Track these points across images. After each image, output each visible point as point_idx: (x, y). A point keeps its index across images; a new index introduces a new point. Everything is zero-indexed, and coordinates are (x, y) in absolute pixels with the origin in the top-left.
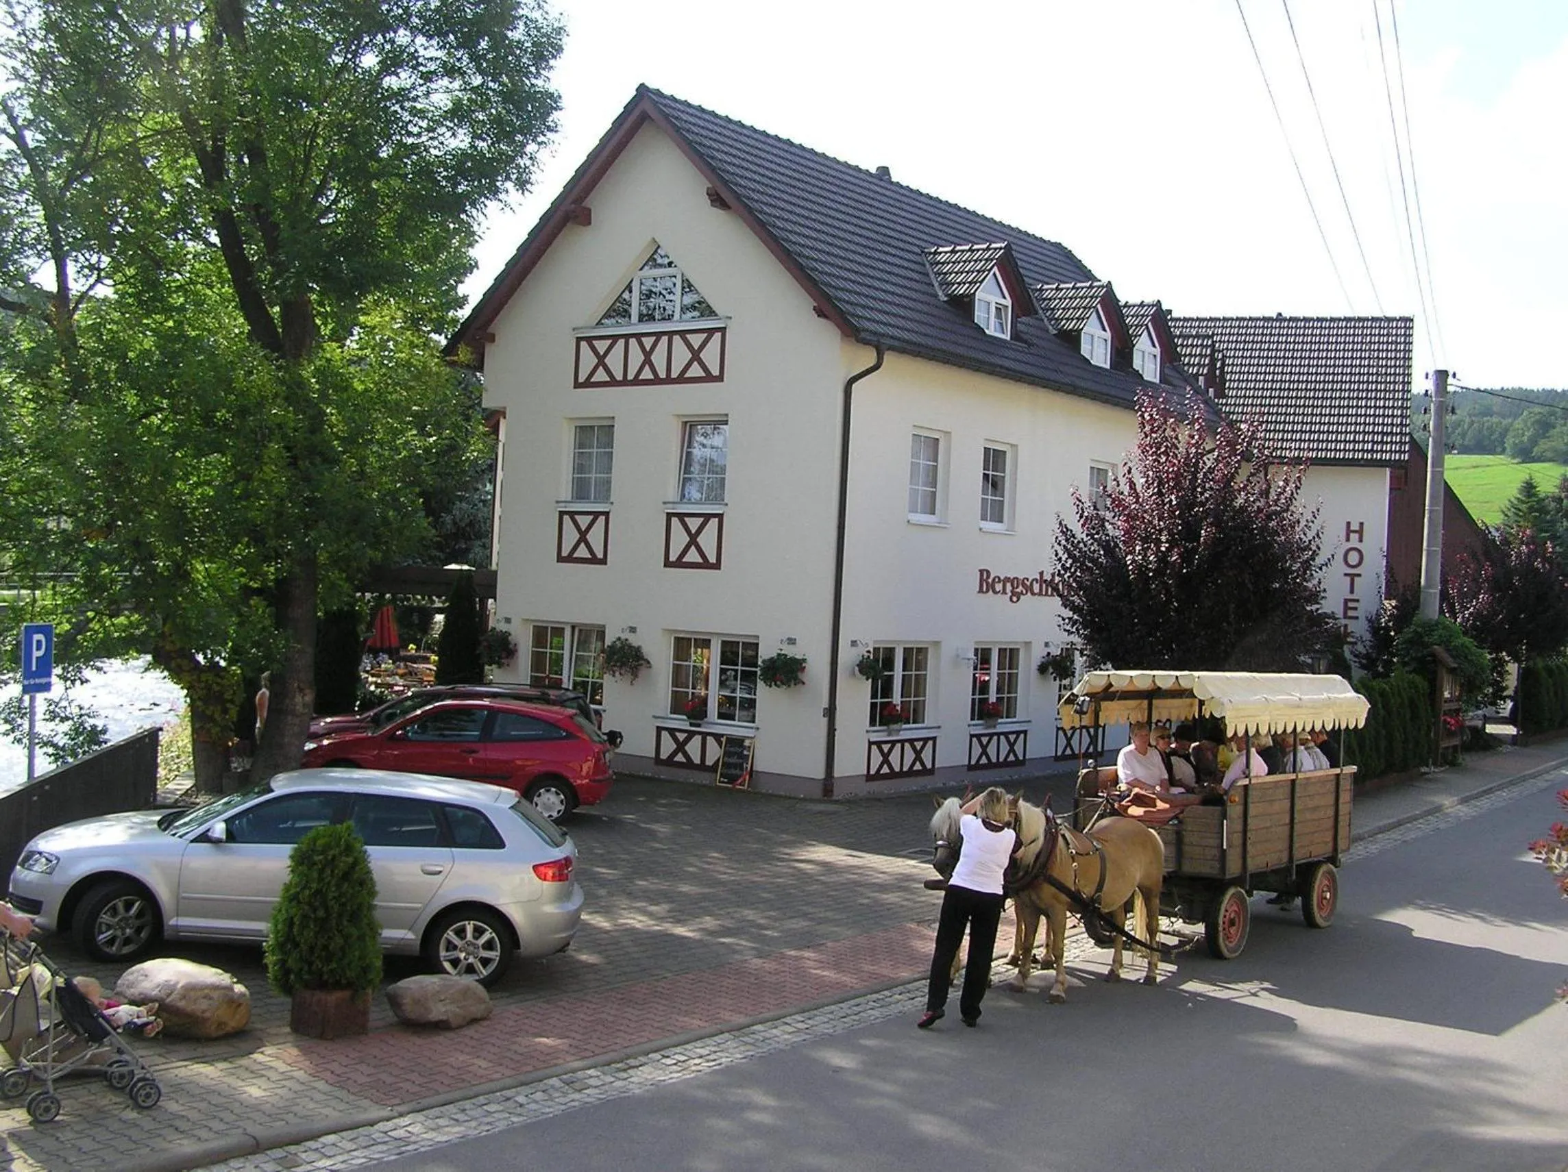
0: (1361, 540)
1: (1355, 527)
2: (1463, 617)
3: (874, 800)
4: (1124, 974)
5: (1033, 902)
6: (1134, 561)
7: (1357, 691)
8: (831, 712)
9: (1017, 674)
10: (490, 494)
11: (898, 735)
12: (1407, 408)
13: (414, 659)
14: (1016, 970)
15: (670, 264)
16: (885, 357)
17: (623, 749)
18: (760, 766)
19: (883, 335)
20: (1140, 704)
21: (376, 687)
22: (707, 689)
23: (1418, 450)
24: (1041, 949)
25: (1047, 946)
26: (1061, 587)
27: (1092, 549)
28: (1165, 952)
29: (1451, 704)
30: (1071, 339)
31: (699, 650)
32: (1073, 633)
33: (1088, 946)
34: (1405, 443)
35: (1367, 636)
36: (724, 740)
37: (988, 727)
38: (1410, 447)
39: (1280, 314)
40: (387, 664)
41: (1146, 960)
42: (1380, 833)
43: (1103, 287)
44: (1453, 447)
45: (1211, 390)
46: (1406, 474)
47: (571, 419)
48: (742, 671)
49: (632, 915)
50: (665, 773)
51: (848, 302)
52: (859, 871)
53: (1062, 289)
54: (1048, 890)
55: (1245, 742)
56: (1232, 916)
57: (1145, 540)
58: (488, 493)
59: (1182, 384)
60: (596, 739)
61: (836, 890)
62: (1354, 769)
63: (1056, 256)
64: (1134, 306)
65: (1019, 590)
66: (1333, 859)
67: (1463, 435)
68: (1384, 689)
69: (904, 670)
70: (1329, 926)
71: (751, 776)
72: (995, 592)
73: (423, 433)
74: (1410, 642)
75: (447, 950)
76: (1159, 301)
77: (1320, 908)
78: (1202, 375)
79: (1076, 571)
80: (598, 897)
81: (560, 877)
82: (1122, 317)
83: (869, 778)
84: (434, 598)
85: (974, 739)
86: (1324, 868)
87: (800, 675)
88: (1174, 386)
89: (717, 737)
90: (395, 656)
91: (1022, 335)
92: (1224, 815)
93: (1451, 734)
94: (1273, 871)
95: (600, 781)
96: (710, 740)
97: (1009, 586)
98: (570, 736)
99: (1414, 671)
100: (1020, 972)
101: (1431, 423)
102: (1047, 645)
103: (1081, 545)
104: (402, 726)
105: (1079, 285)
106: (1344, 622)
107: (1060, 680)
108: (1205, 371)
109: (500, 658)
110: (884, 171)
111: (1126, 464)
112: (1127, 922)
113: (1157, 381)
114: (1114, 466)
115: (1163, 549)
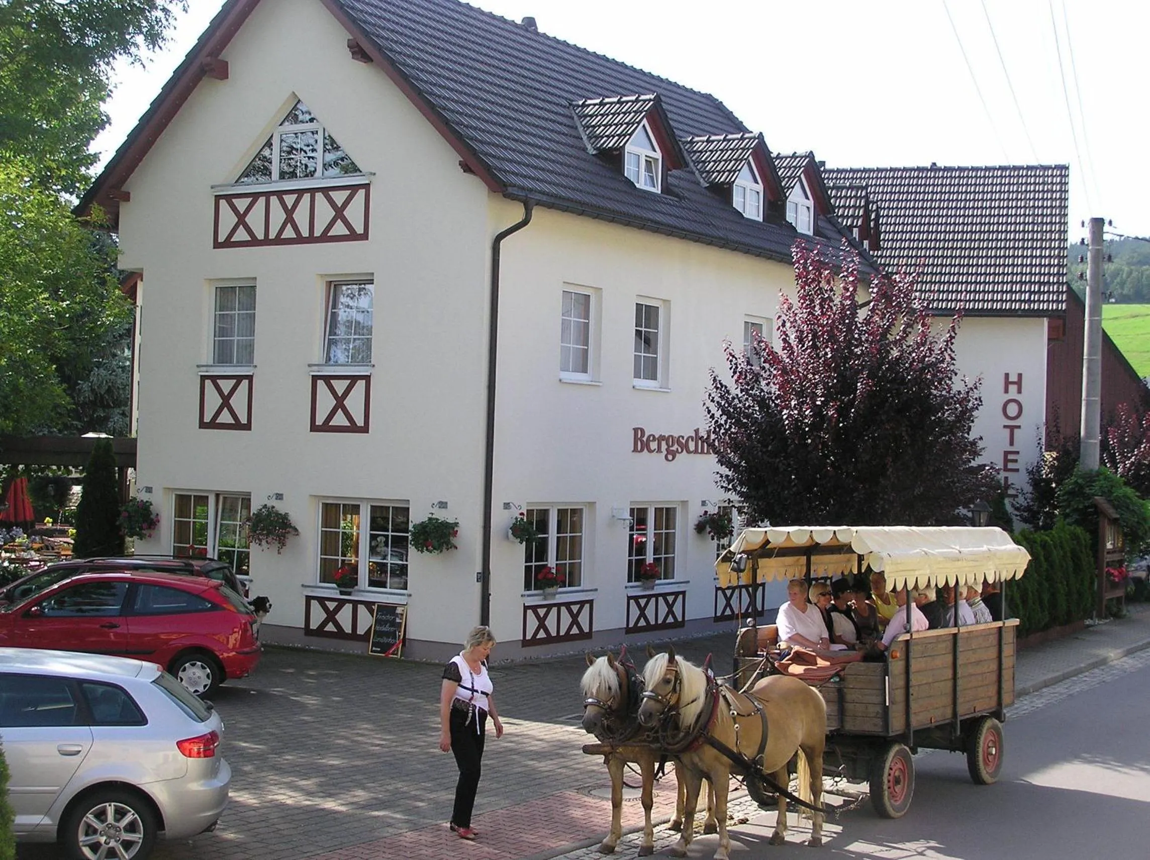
0: (1019, 391)
1: (1013, 378)
2: (1124, 467)
3: (530, 665)
4: (789, 837)
5: (694, 765)
6: (790, 416)
7: (1017, 542)
8: (484, 577)
9: (674, 533)
10: (128, 359)
11: (554, 599)
12: (1064, 257)
13: (51, 533)
14: (679, 836)
15: (312, 120)
16: (533, 212)
17: (268, 618)
18: (411, 635)
19: (531, 190)
20: (798, 560)
21: (10, 563)
22: (357, 556)
23: (1075, 300)
24: (704, 813)
25: (710, 809)
26: (716, 443)
27: (747, 404)
28: (830, 813)
29: (1115, 555)
30: (723, 192)
31: (349, 517)
32: (730, 490)
33: (752, 808)
34: (1062, 292)
35: (1028, 489)
36: (375, 607)
37: (645, 589)
38: (1067, 296)
39: (934, 164)
40: (22, 539)
41: (811, 822)
42: (1046, 686)
43: (755, 138)
44: (1111, 296)
45: (866, 243)
46: (1064, 325)
47: (211, 280)
48: (392, 536)
49: (282, 791)
50: (315, 643)
51: (494, 157)
52: (516, 739)
53: (713, 141)
54: (710, 752)
55: (905, 596)
56: (897, 774)
57: (800, 394)
58: (126, 359)
59: (837, 236)
60: (243, 609)
61: (492, 759)
62: (1016, 622)
63: (707, 108)
64: (786, 158)
65: (674, 448)
66: (997, 714)
67: (1122, 284)
68: (1046, 542)
69: (558, 533)
70: (995, 782)
71: (404, 645)
72: (650, 451)
73: (55, 297)
74: (1071, 493)
75: (87, 835)
76: (811, 152)
77: (986, 764)
78: (856, 227)
79: (730, 427)
80: (246, 773)
81: (208, 753)
82: (774, 169)
83: (525, 643)
84: (71, 468)
85: (632, 601)
86: (988, 724)
87: (454, 541)
88: (828, 238)
89: (369, 605)
90: (29, 529)
91: (672, 188)
92: (886, 672)
93: (1114, 586)
94: (937, 727)
95: (247, 653)
96: (361, 609)
97: (664, 443)
98: (215, 607)
99: (1077, 523)
100: (682, 836)
101: (1088, 272)
102: (704, 503)
103: (736, 401)
104: (38, 602)
105: (730, 137)
106: (1003, 475)
107: (719, 539)
108: (859, 223)
109: (141, 529)
110: (530, 22)
111: (780, 317)
112: (792, 784)
113: (811, 233)
114: (769, 320)
115: (818, 403)
